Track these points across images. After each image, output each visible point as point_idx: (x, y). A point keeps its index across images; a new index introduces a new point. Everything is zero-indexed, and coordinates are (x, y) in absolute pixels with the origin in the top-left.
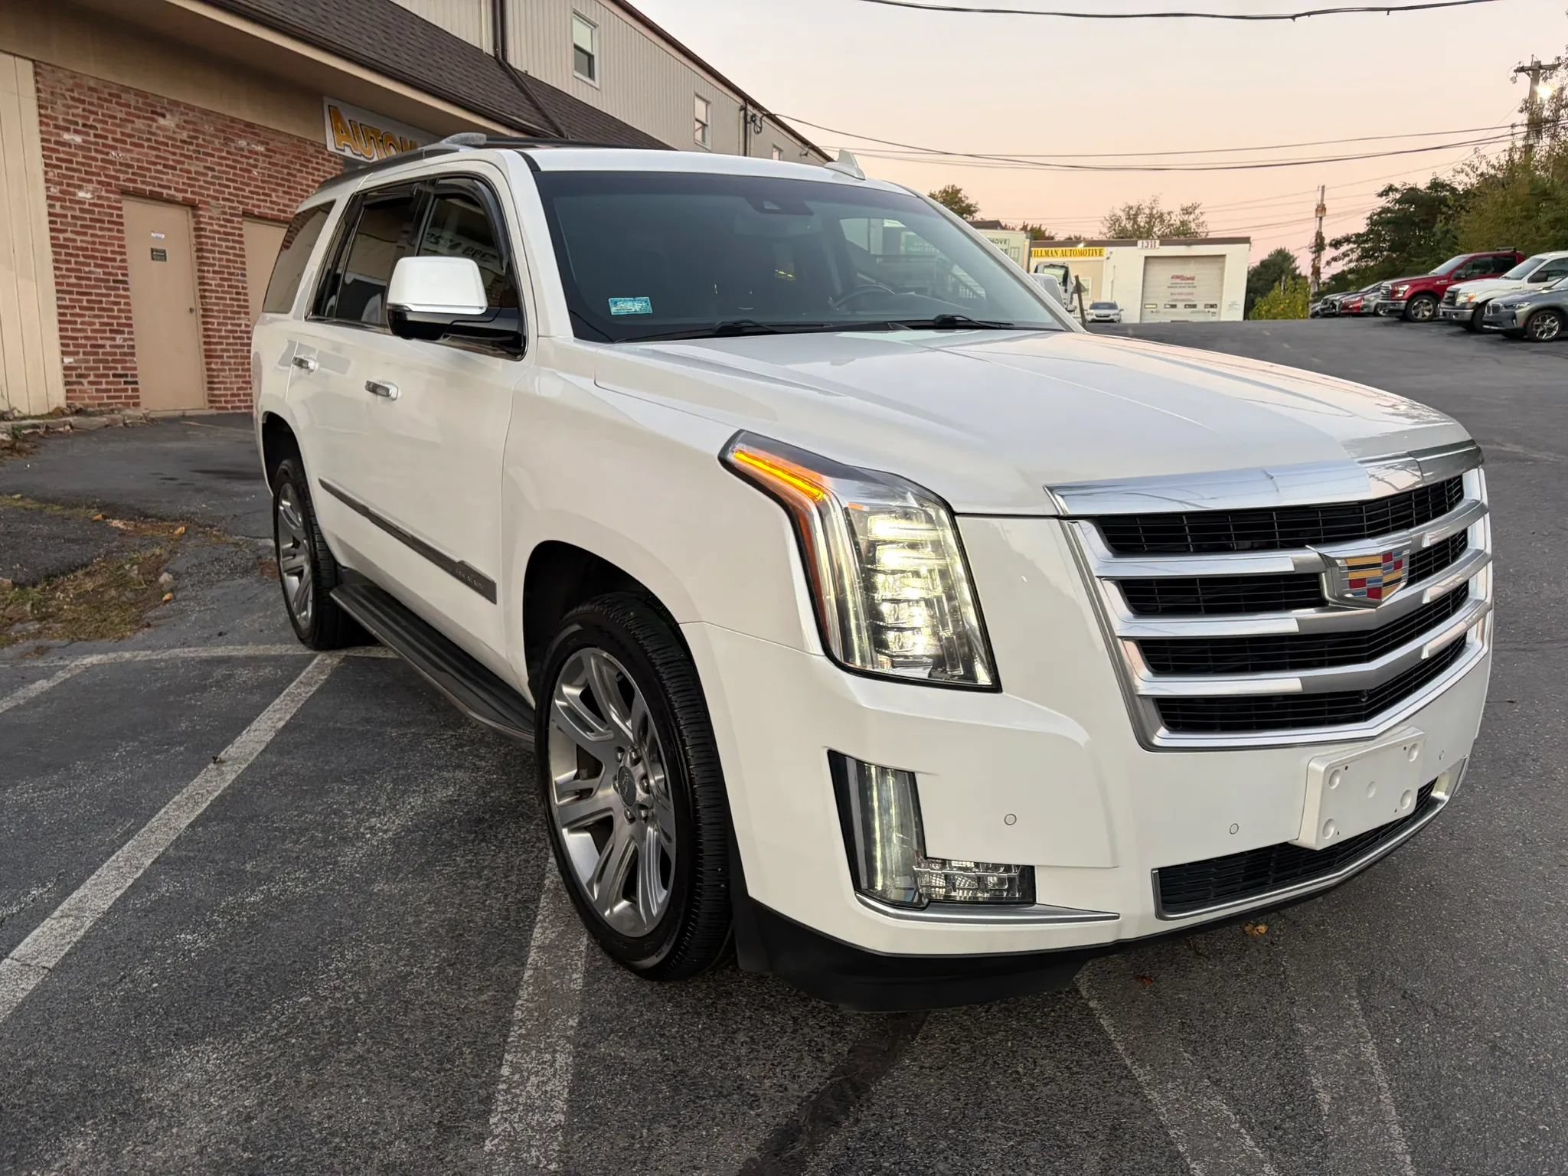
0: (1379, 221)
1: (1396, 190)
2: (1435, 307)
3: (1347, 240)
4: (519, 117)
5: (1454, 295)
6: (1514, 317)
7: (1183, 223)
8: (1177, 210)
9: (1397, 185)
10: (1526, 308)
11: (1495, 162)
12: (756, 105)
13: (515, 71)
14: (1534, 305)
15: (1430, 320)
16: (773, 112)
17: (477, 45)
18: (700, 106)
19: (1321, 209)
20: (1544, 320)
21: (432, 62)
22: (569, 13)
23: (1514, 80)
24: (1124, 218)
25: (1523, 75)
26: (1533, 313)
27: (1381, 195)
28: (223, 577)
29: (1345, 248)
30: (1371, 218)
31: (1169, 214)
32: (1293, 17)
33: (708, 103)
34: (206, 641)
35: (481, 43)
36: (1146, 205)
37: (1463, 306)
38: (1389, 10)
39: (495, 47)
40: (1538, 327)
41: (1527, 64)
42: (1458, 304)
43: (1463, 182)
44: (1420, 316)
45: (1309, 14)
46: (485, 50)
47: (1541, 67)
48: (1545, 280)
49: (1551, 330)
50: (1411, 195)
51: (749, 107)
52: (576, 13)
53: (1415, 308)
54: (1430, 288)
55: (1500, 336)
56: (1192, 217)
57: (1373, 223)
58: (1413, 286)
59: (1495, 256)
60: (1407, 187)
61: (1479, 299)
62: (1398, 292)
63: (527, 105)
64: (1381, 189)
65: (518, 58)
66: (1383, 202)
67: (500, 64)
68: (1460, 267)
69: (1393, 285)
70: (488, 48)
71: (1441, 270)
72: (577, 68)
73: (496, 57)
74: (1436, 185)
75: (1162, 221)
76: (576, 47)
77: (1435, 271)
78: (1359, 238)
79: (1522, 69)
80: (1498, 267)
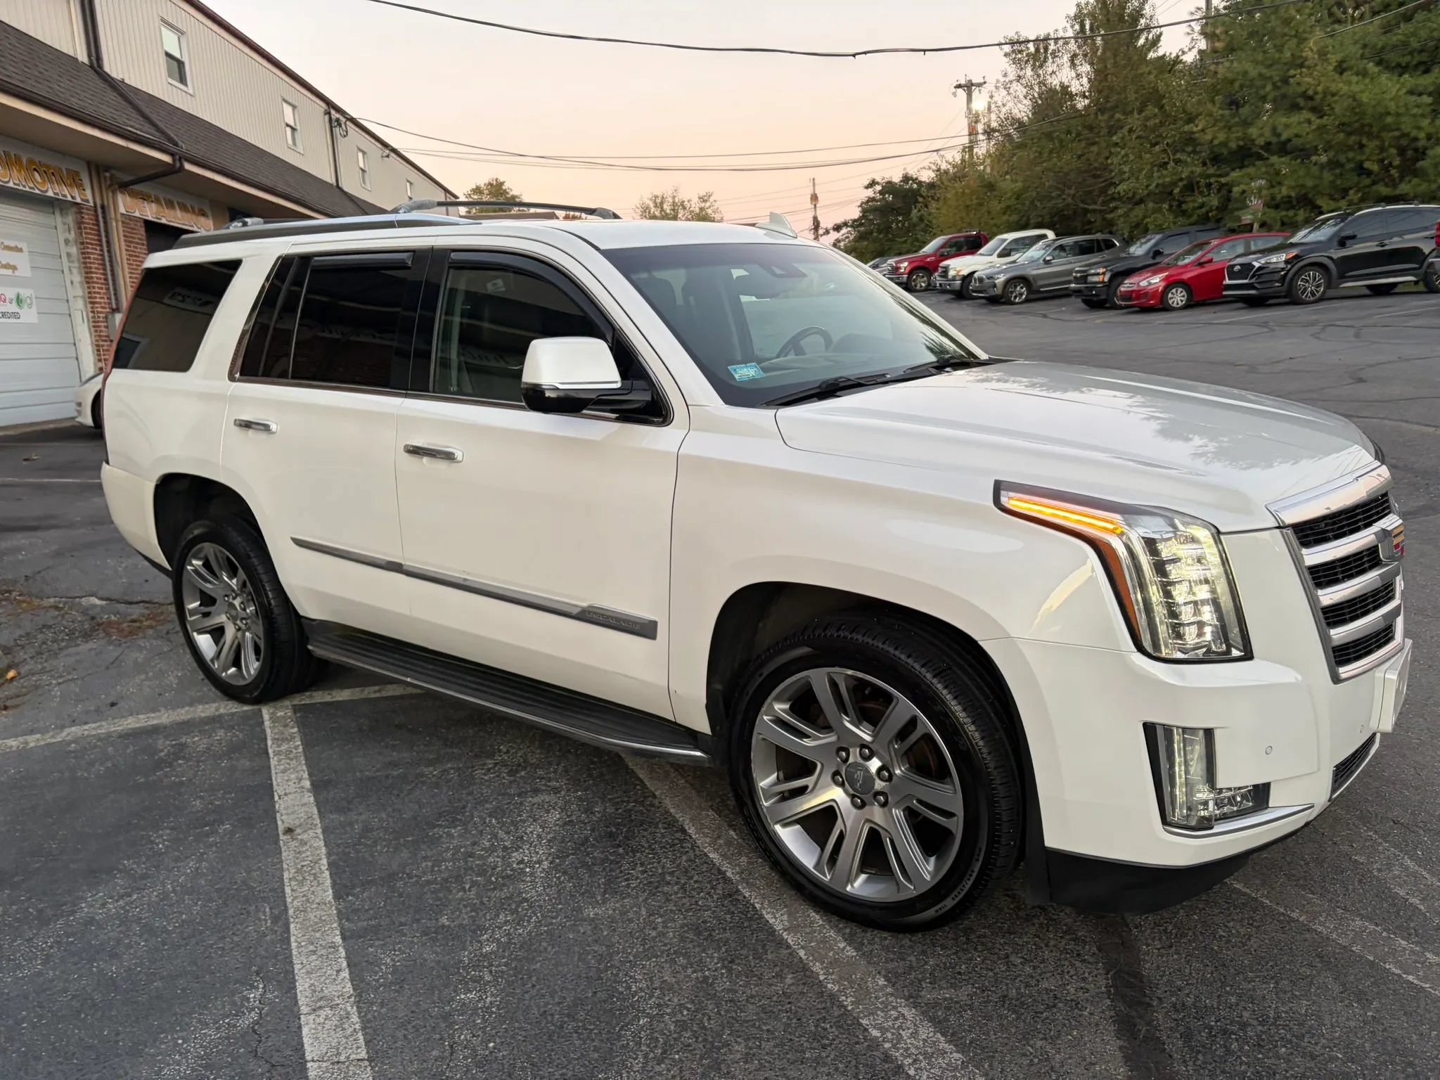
0: (869, 208)
1: (878, 183)
2: (929, 279)
3: (845, 224)
4: (132, 127)
5: (946, 271)
6: (995, 286)
7: (701, 209)
8: (695, 200)
9: (878, 179)
10: (1001, 279)
11: (951, 160)
12: (339, 110)
13: (112, 79)
14: (1008, 275)
15: (926, 290)
16: (355, 116)
17: (71, 53)
18: (288, 110)
19: (814, 198)
20: (1016, 287)
21: (37, 74)
22: (157, 21)
23: (955, 94)
24: (652, 205)
25: (960, 91)
26: (1008, 282)
27: (867, 187)
28: (63, 644)
29: (844, 230)
30: (861, 206)
31: (689, 201)
32: (854, 55)
33: (294, 107)
34: (98, 714)
35: (75, 50)
36: (668, 193)
37: (954, 279)
38: (925, 51)
39: (89, 56)
40: (1012, 292)
41: (963, 82)
42: (950, 277)
43: (927, 176)
44: (918, 287)
45: (865, 53)
46: (80, 59)
47: (972, 85)
48: (1008, 255)
49: (1021, 294)
50: (889, 187)
51: (333, 112)
52: (163, 20)
53: (914, 280)
54: (922, 264)
55: (983, 301)
56: (708, 204)
57: (864, 211)
58: (910, 263)
59: (967, 237)
60: (886, 180)
61: (965, 272)
62: (900, 268)
63: (134, 114)
64: (866, 183)
65: (114, 66)
66: (870, 193)
67: (96, 71)
68: (943, 246)
69: (897, 262)
70: (82, 56)
71: (930, 248)
72: (170, 75)
73: (91, 66)
74: (906, 178)
75: (684, 208)
76: (168, 55)
77: (924, 250)
78: (855, 224)
79: (959, 86)
80: (973, 245)
